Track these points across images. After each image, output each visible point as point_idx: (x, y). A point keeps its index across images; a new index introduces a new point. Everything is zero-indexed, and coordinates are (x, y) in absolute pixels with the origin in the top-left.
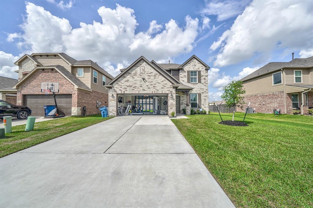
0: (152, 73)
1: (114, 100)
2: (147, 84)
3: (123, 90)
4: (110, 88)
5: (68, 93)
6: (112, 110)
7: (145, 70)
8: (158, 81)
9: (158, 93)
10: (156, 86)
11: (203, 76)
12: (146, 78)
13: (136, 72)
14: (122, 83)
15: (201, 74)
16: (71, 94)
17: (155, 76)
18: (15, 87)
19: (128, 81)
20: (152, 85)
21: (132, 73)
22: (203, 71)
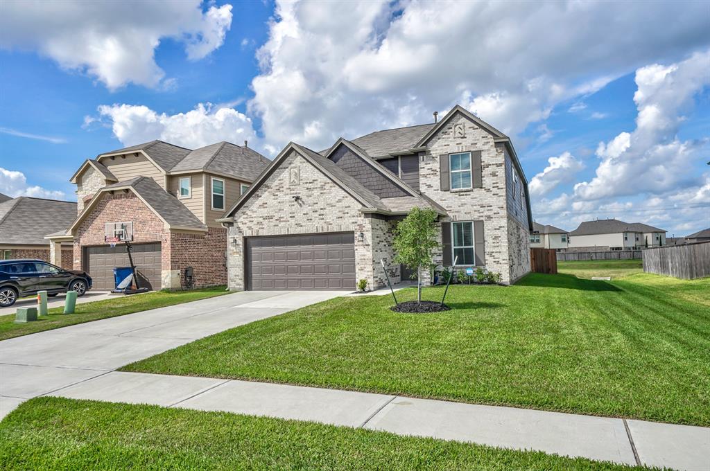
0: (316, 180)
1: (237, 253)
2: (306, 209)
3: (256, 228)
4: (231, 224)
5: (155, 240)
6: (235, 276)
7: (301, 175)
8: (329, 202)
9: (329, 231)
10: (326, 215)
11: (488, 166)
12: (303, 194)
13: (281, 182)
14: (253, 212)
15: (483, 159)
16: (160, 242)
17: (322, 187)
18: (70, 232)
19: (265, 205)
20: (316, 211)
21: (272, 186)
22: (488, 150)
